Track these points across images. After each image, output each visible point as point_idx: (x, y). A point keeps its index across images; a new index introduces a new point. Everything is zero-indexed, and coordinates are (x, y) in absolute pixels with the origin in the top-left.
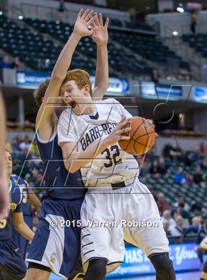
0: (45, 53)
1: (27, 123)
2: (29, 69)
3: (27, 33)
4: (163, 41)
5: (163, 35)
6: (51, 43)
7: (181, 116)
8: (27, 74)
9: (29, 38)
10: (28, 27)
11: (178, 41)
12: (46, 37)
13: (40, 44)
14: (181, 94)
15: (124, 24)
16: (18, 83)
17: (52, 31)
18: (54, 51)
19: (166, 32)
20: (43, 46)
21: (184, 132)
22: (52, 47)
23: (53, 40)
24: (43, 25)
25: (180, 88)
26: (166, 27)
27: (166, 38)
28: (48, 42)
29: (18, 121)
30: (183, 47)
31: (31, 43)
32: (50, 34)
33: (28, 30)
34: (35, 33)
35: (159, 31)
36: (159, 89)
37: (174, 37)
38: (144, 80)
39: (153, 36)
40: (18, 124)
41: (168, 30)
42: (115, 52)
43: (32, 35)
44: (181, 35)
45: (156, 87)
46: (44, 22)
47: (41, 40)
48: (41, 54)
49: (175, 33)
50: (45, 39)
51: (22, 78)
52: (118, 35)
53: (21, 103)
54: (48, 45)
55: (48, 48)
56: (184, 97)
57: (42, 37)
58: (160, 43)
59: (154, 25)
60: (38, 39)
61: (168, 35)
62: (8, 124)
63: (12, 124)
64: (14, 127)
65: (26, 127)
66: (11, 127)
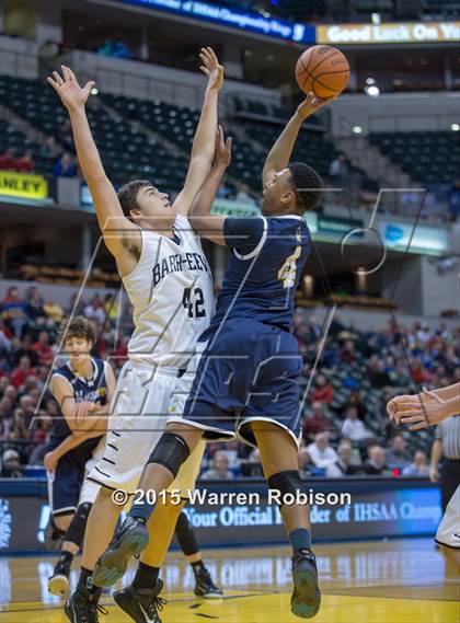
0: (132, 153)
1: (97, 272)
3: (104, 118)
4: (335, 143)
5: (336, 131)
6: (144, 137)
7: (361, 272)
9: (107, 127)
10: (106, 108)
11: (361, 144)
12: (136, 127)
13: (124, 138)
14: (361, 235)
15: (270, 111)
16: (83, 204)
17: (146, 117)
18: (148, 151)
19: (341, 127)
20: (129, 142)
21: (364, 300)
22: (145, 144)
23: (149, 132)
24: (132, 107)
25: (360, 224)
26: (341, 118)
27: (341, 138)
28: (138, 135)
29: (81, 268)
30: (370, 154)
31: (110, 136)
32: (143, 122)
33: (106, 113)
34: (118, 119)
35: (329, 125)
36: (324, 225)
37: (355, 137)
39: (320, 133)
40: (78, 273)
41: (346, 125)
42: (252, 159)
43: (111, 122)
44: (366, 132)
45: (319, 220)
46: (134, 101)
47: (127, 132)
48: (126, 156)
49: (357, 130)
50: (134, 131)
52: (259, 129)
54: (138, 140)
55: (138, 145)
56: (365, 240)
57: (128, 127)
58: (331, 146)
59: (321, 115)
60: (121, 129)
61: (345, 134)
62: (64, 272)
63: (69, 273)
64: (74, 280)
65: (93, 280)
66: (68, 277)
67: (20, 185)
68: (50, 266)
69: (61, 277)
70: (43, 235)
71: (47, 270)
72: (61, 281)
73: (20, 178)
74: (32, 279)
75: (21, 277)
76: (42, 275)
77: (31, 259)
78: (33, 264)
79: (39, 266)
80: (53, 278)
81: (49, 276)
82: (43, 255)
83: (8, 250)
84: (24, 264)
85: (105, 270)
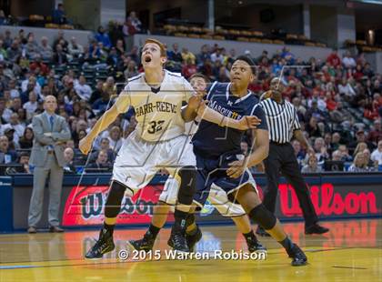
1: (218, 28)
29: (208, 27)
40: (206, 29)
62: (195, 29)
63: (200, 30)
64: (201, 34)
65: (216, 34)
66: (197, 33)
68: (185, 25)
69: (193, 32)
70: (180, 3)
71: (182, 28)
72: (193, 35)
74: (172, 34)
75: (164, 33)
76: (180, 31)
77: (170, 20)
78: (173, 24)
79: (177, 25)
80: (188, 33)
81: (185, 32)
82: (179, 17)
83: (155, 15)
84: (166, 23)
85: (224, 27)
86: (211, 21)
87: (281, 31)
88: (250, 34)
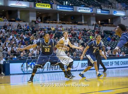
1: (60, 21)
2: (61, 4)
7: (109, 20)
8: (60, 6)
14: (109, 13)
16: (57, 9)
21: (110, 25)
25: (109, 11)
36: (102, 11)
38: (98, 8)
45: (101, 10)
51: (58, 7)
53: (58, 15)
56: (110, 14)
62: (54, 21)
63: (55, 22)
64: (56, 23)
65: (60, 23)
66: (55, 23)
67: (45, 6)
69: (53, 22)
70: (50, 15)
71: (51, 21)
73: (45, 4)
74: (48, 23)
75: (46, 23)
76: (50, 22)
78: (48, 20)
79: (50, 21)
80: (52, 23)
81: (51, 22)
82: (50, 19)
83: (44, 18)
84: (47, 20)
85: (62, 21)
86: (58, 19)
87: (76, 22)
88: (68, 22)
